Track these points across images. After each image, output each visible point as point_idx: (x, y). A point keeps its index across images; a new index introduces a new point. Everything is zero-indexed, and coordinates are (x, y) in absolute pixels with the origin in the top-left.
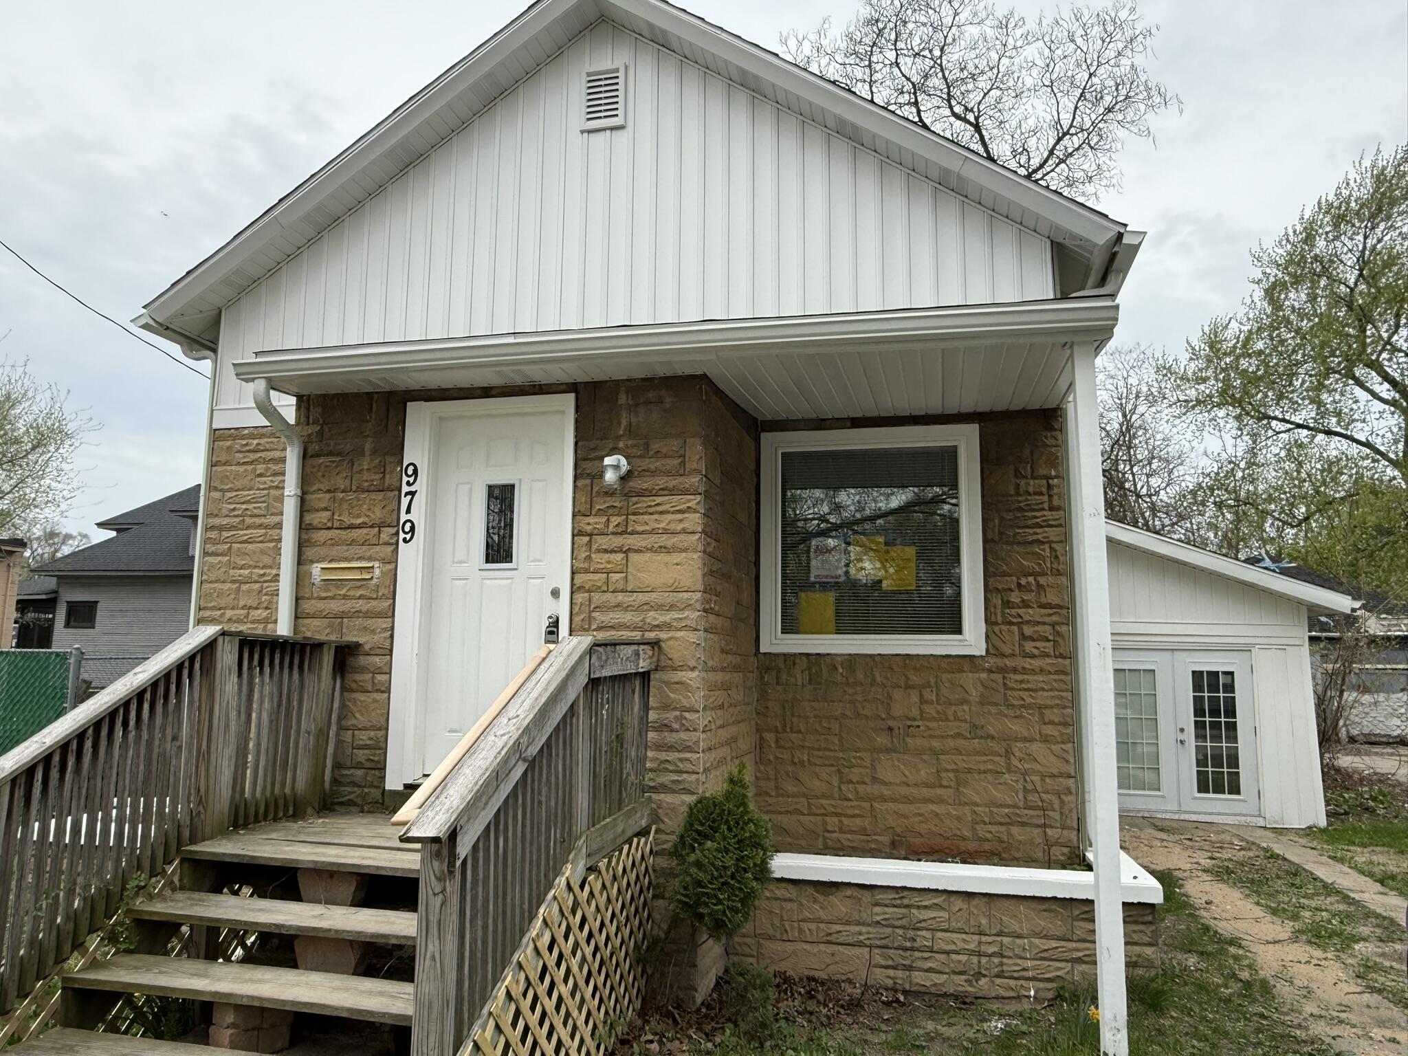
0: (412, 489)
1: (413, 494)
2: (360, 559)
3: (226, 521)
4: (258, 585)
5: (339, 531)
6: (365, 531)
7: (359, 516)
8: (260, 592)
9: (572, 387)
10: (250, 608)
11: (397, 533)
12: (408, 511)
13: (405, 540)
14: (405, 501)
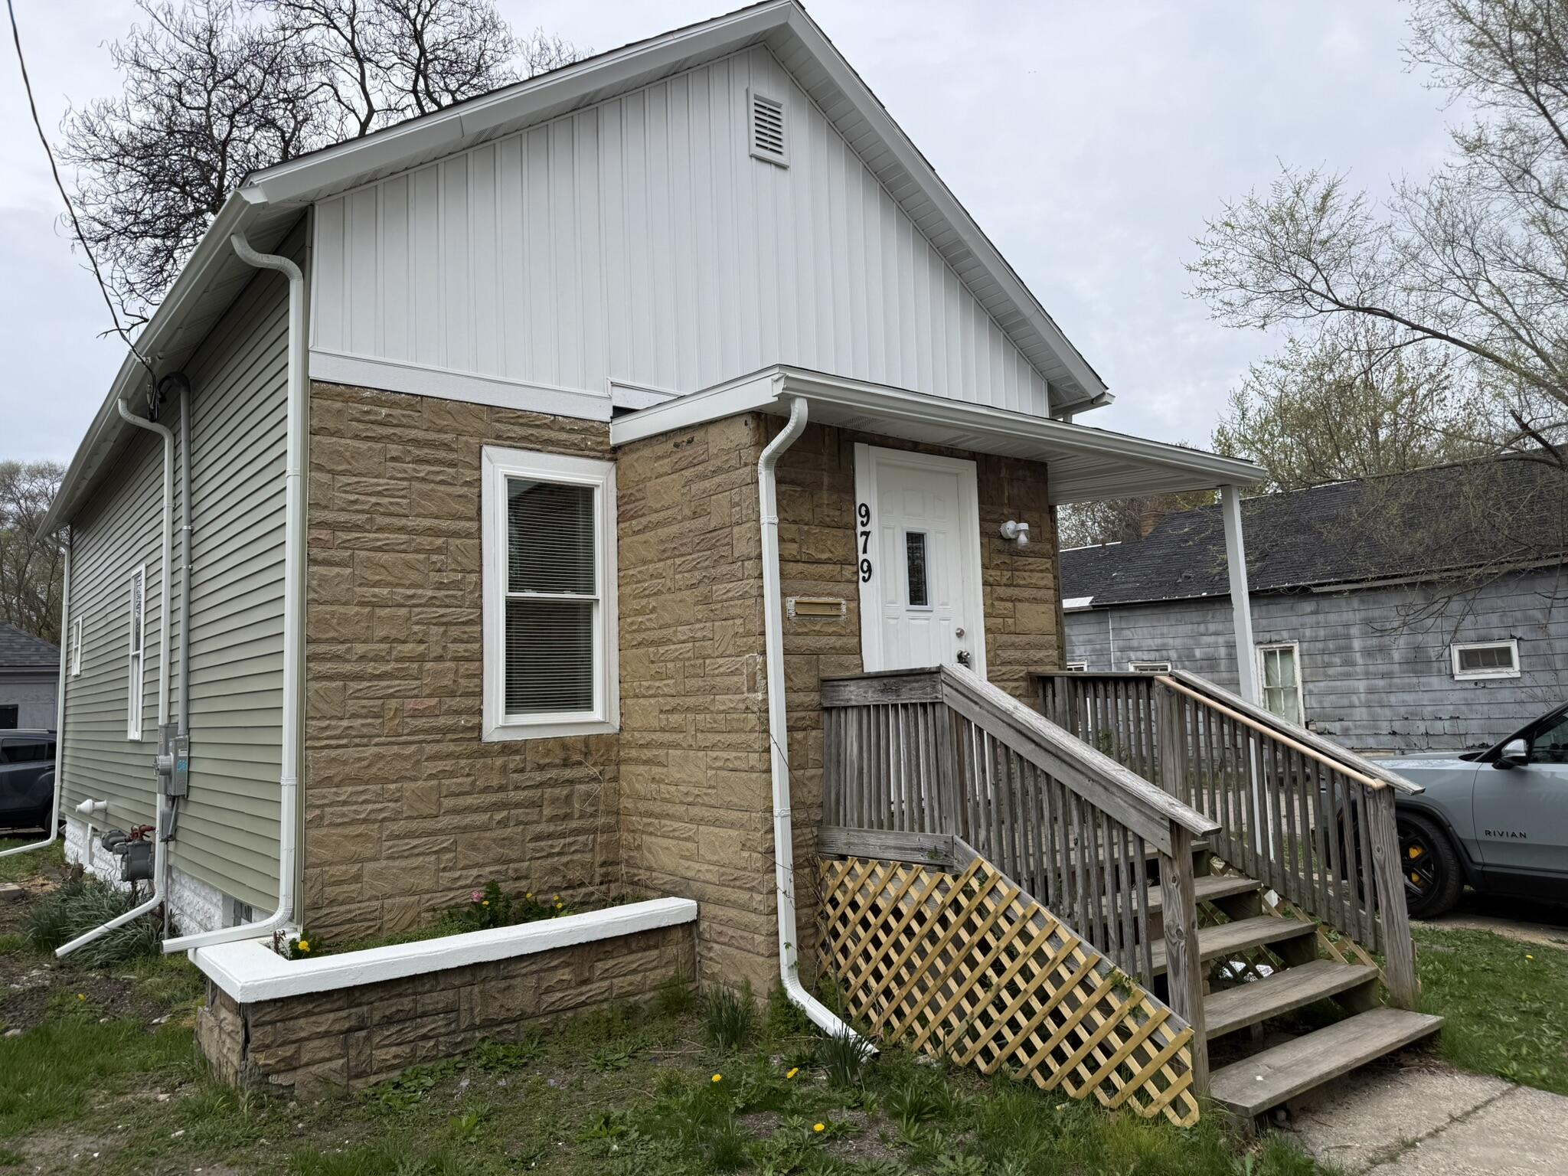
0: (866, 529)
1: (866, 534)
2: (830, 594)
3: (343, 517)
4: (403, 611)
5: (806, 565)
6: (831, 567)
7: (823, 551)
8: (409, 619)
9: (972, 456)
10: (396, 640)
11: (857, 573)
12: (865, 551)
13: (865, 580)
14: (861, 540)
